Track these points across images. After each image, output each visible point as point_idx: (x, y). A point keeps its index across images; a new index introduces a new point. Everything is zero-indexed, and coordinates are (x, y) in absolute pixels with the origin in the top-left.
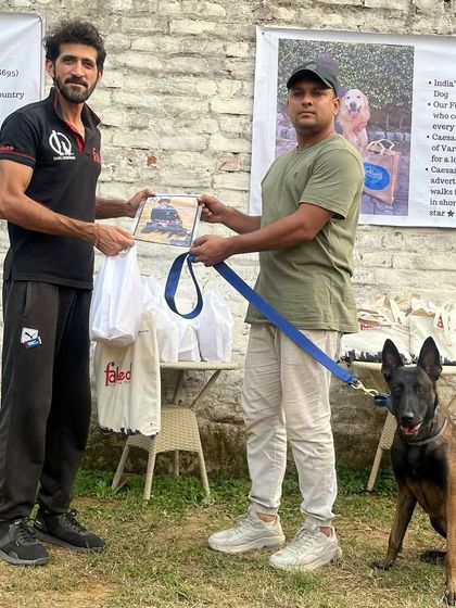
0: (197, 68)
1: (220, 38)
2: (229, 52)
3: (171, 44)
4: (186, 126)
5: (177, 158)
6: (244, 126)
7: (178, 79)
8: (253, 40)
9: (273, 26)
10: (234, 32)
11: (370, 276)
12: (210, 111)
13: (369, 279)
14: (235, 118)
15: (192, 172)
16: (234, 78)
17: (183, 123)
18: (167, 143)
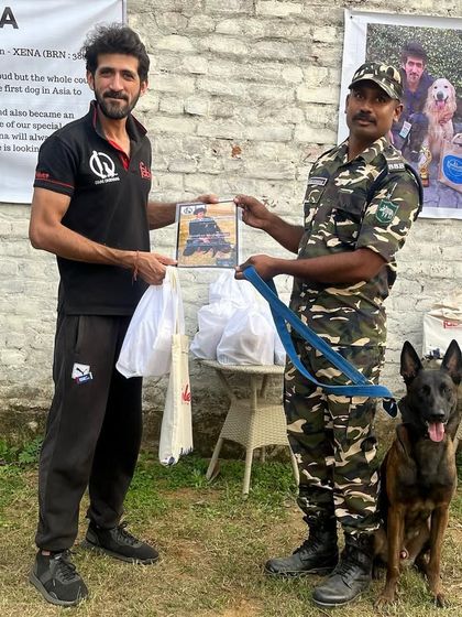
0: (283, 54)
1: (307, 21)
2: (316, 37)
3: (257, 28)
4: (271, 115)
5: (261, 150)
6: (329, 115)
7: (263, 66)
8: (341, 24)
9: (362, 10)
10: (322, 16)
11: (450, 270)
12: (296, 100)
13: (448, 272)
14: (320, 107)
15: (277, 163)
16: (320, 65)
17: (268, 112)
18: (251, 133)
